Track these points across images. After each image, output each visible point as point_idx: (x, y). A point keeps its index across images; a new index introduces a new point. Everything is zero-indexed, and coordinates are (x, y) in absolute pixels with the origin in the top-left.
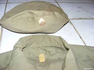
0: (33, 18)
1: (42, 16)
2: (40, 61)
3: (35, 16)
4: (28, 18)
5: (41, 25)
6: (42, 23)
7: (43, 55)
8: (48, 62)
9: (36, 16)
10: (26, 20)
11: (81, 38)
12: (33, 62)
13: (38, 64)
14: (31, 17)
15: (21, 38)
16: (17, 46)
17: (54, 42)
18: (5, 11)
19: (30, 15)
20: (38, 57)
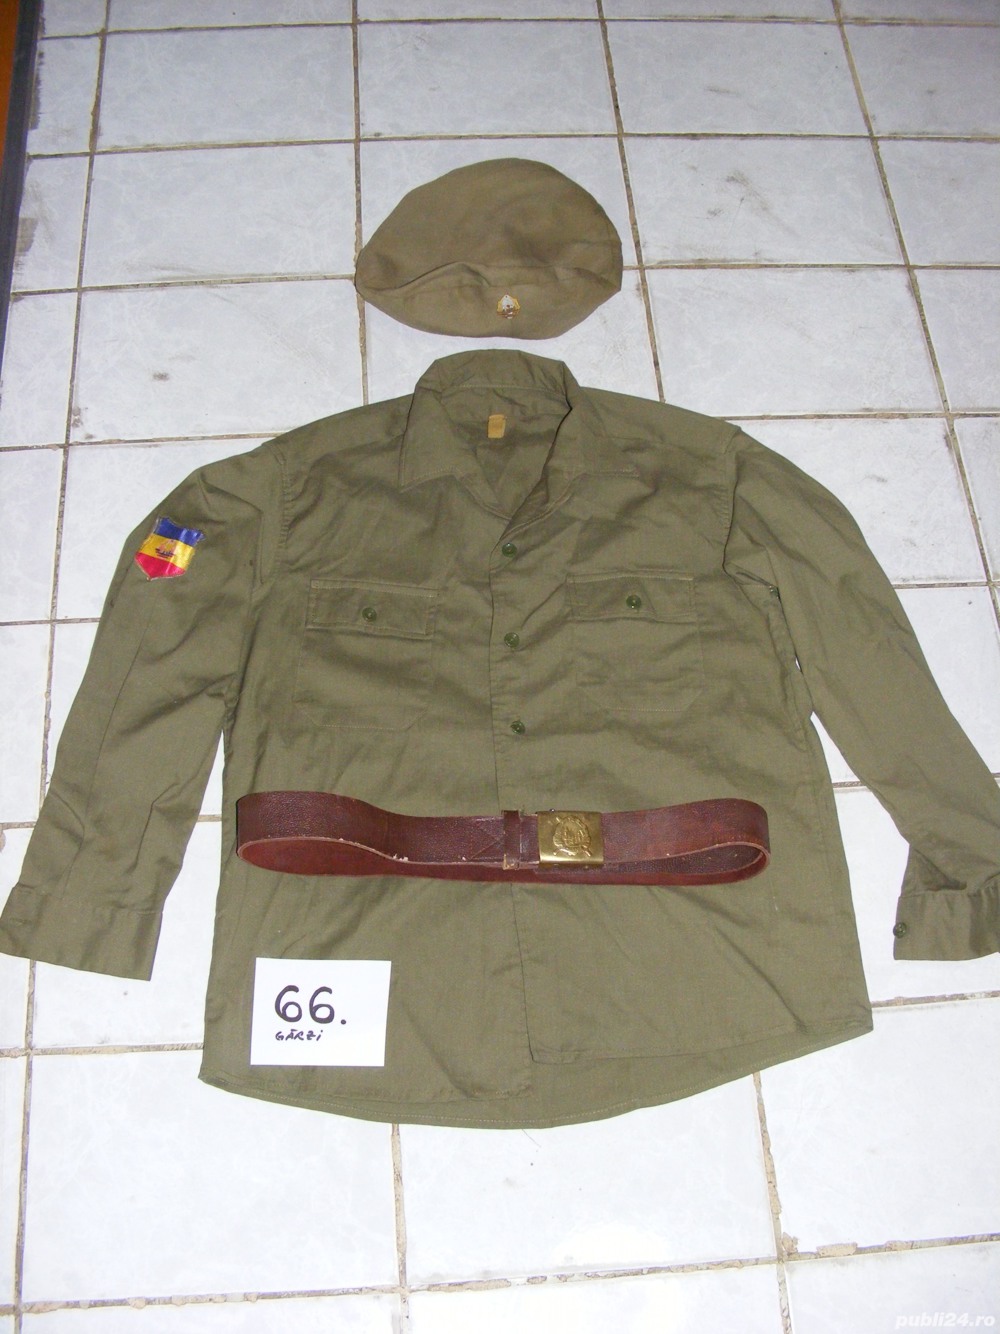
0: (479, 291)
1: (510, 286)
2: (490, 436)
3: (485, 283)
4: (461, 287)
5: (504, 314)
6: (509, 311)
7: (502, 416)
8: (512, 439)
9: (489, 283)
10: (456, 292)
11: (656, 364)
12: (468, 436)
13: (481, 443)
14: (471, 286)
15: (436, 361)
16: (424, 385)
17: (543, 378)
18: (359, 232)
19: (467, 278)
20: (486, 423)
